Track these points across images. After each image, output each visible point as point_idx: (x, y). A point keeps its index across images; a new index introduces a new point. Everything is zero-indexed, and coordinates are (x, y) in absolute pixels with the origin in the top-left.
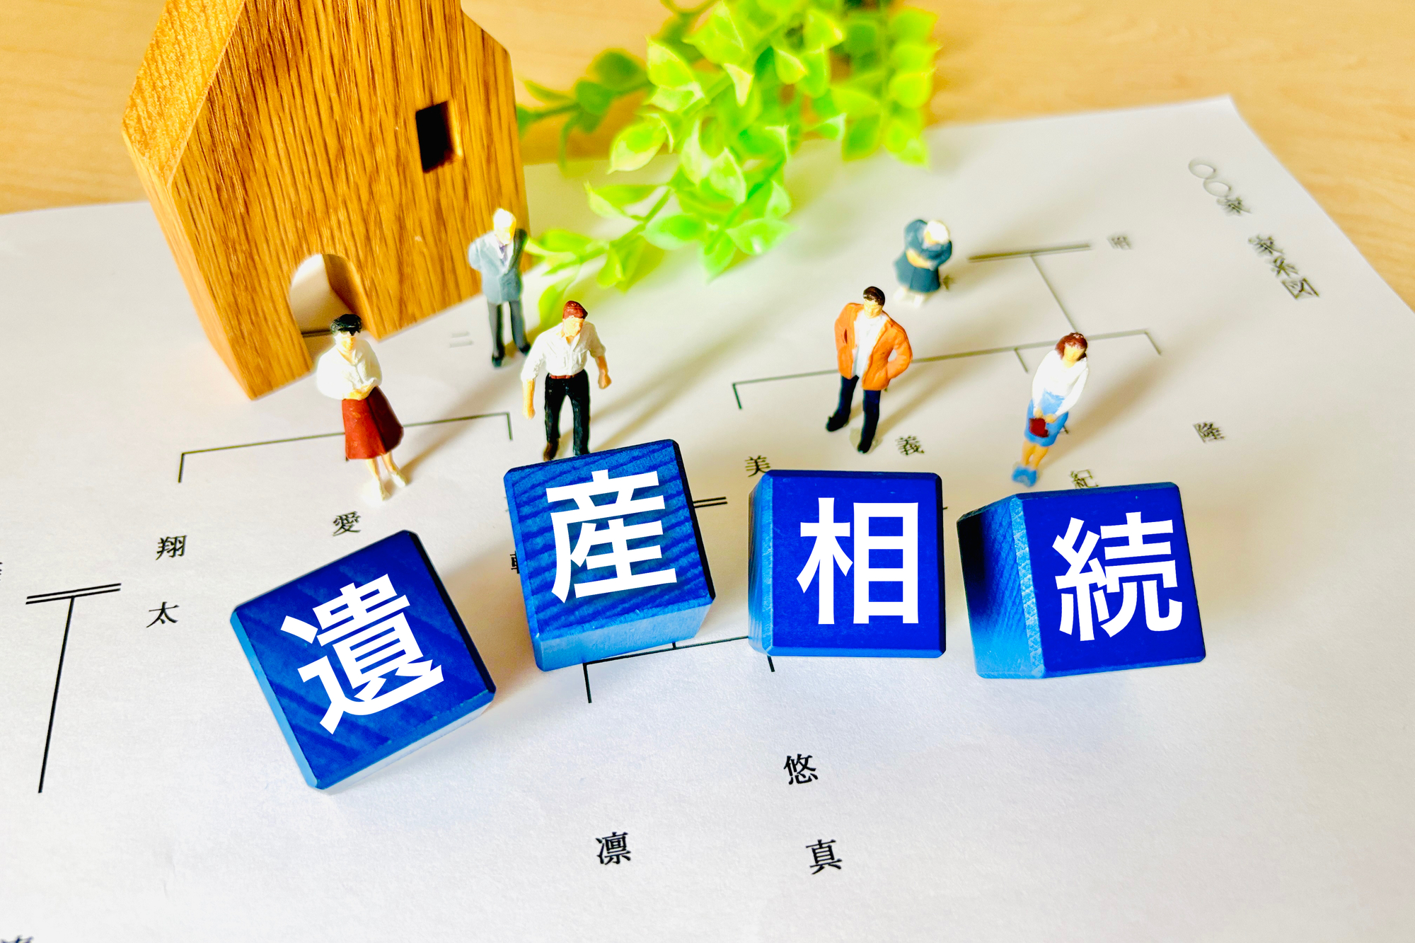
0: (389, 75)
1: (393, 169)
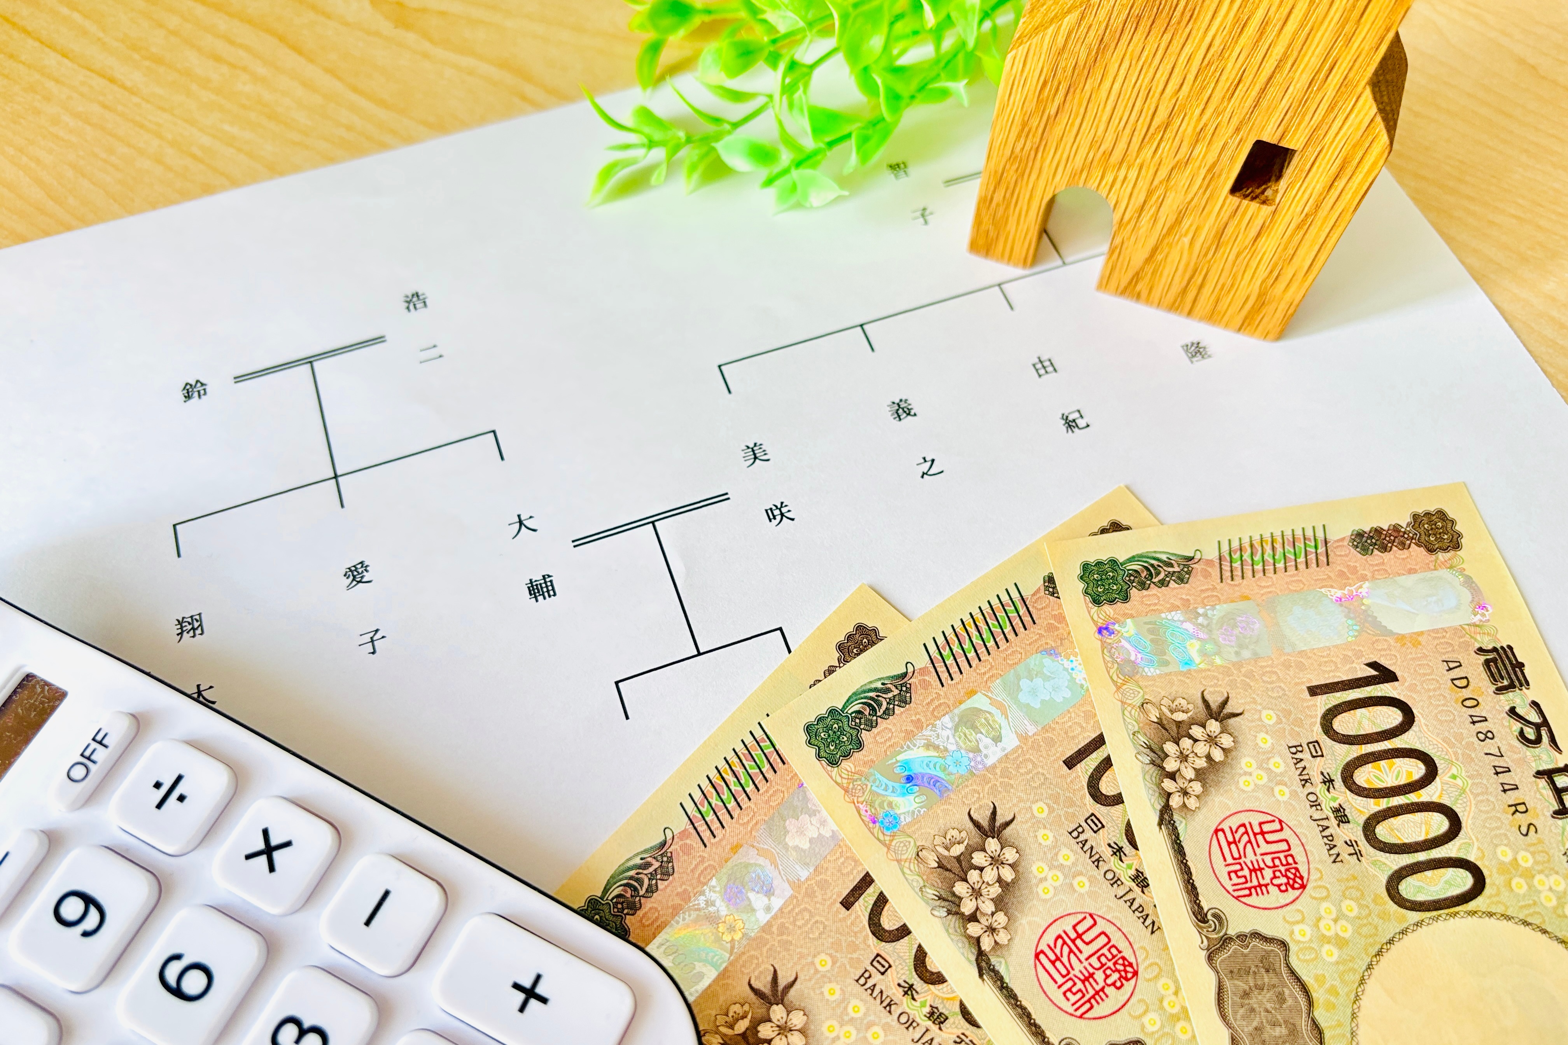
0: (1254, 93)
1: (1203, 172)
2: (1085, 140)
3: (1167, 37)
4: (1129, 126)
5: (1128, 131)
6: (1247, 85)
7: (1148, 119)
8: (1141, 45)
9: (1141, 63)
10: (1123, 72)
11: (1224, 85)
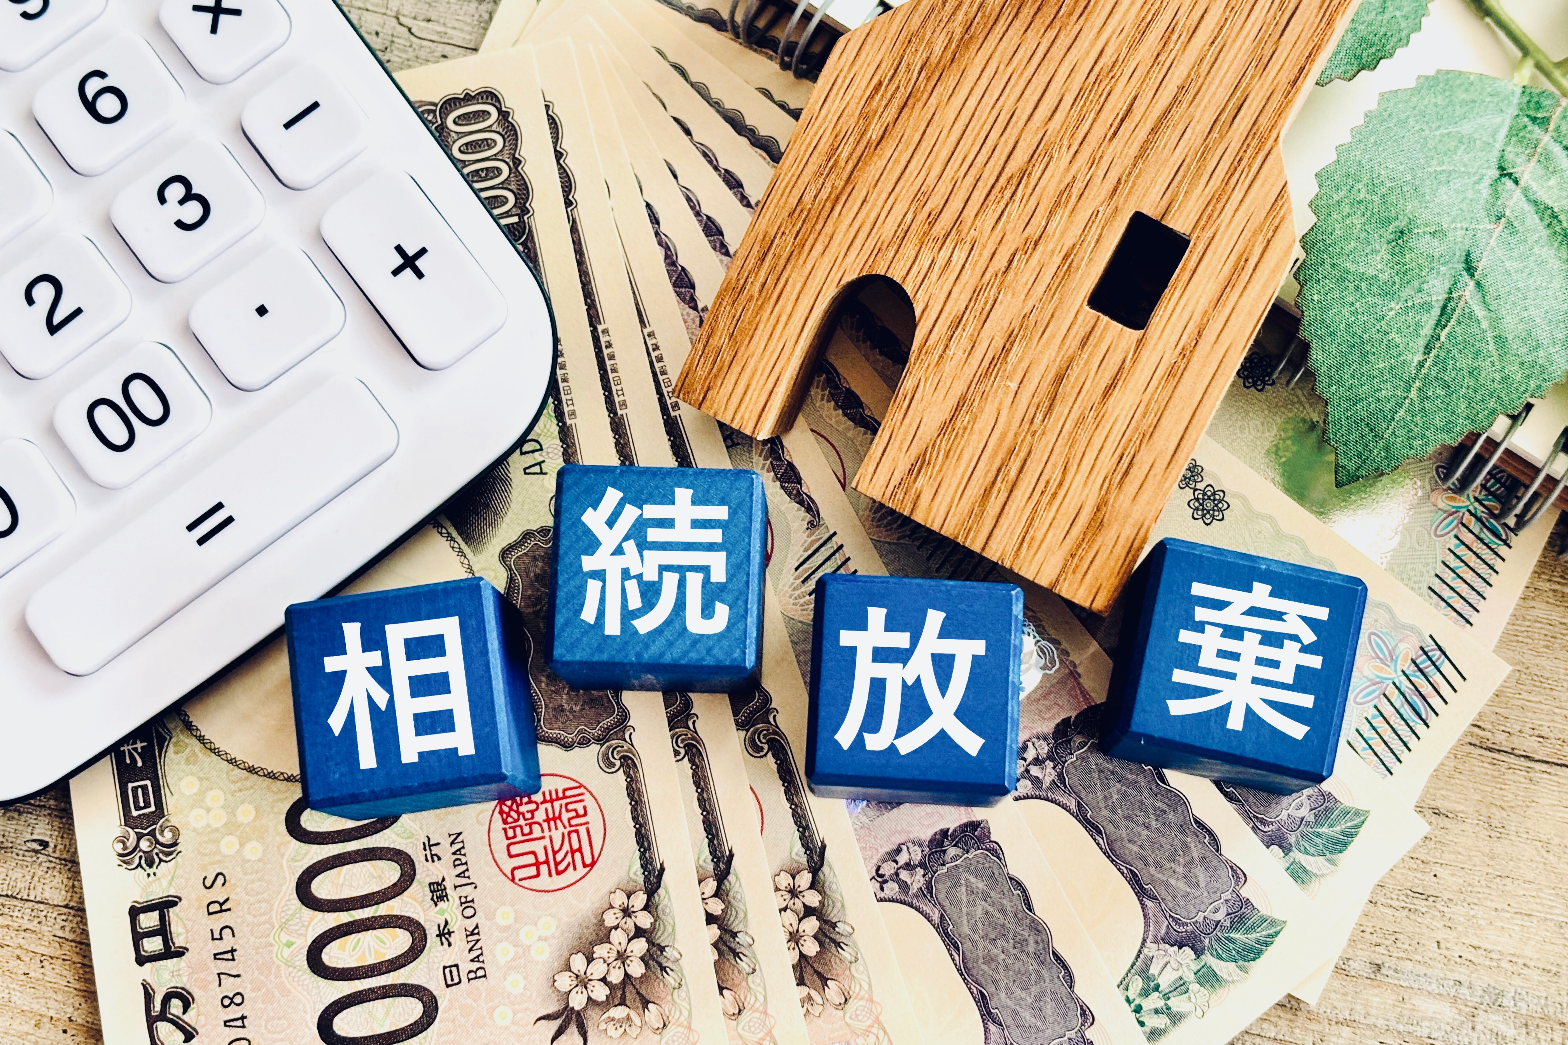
2: (907, 190)
3: (1051, 34)
4: (973, 171)
5: (970, 180)
6: (1137, 120)
7: (1002, 162)
8: (1016, 41)
9: (1010, 70)
10: (984, 81)
11: (1108, 116)
